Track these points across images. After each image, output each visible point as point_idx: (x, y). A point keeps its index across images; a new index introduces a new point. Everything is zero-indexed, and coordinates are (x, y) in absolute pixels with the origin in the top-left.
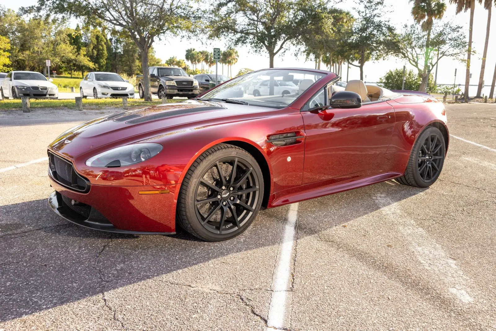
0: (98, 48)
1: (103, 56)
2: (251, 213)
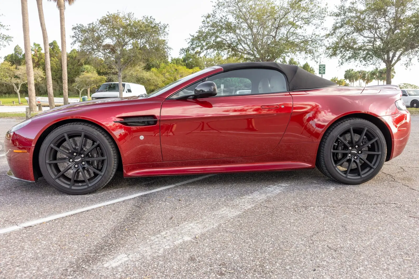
2: (101, 177)
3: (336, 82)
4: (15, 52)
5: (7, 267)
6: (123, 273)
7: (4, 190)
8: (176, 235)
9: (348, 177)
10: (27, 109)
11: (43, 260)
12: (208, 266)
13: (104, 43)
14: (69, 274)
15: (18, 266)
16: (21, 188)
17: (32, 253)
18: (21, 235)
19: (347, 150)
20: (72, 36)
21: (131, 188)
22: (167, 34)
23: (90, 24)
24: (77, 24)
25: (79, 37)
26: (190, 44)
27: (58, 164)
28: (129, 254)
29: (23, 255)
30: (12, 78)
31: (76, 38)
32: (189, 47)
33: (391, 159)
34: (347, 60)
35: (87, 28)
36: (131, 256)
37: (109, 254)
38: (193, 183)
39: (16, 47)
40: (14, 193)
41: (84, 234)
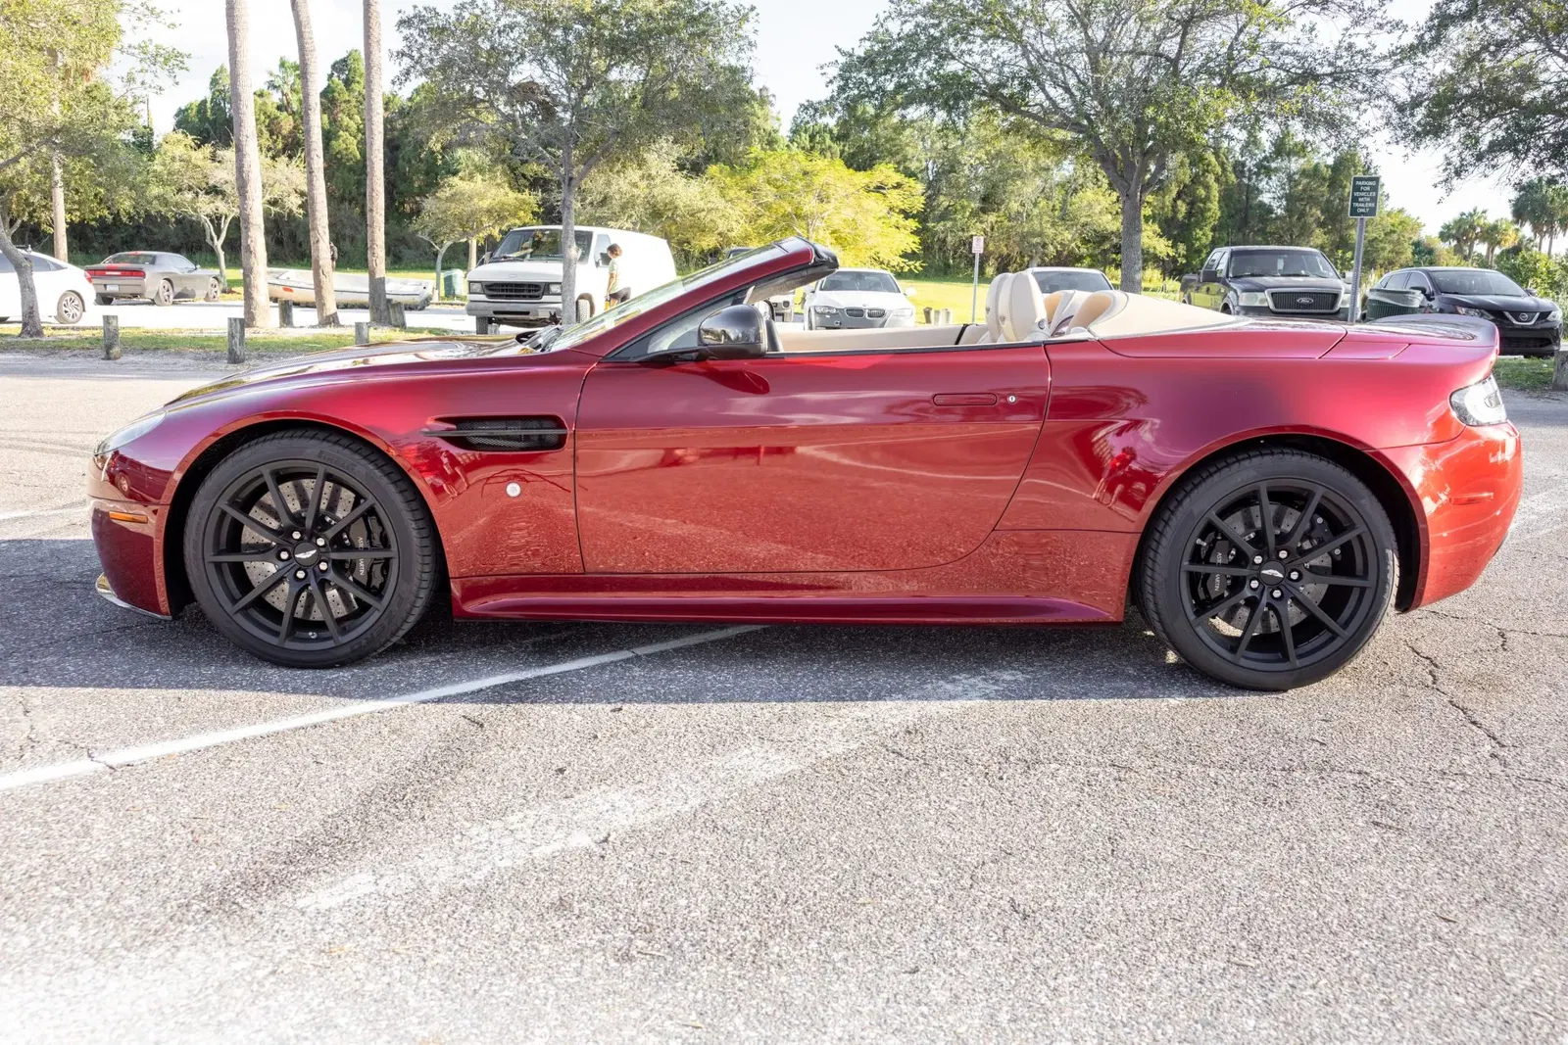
0: (1193, 194)
1: (1205, 219)
2: (377, 615)
3: (1478, 230)
4: (214, 93)
5: (29, 885)
6: (342, 929)
7: (85, 636)
8: (551, 828)
9: (1243, 662)
10: (231, 325)
11: (134, 871)
12: (597, 930)
13: (515, 79)
14: (190, 918)
15: (57, 884)
16: (139, 633)
17: (109, 848)
18: (95, 791)
19: (1245, 567)
20: (398, 53)
21: (484, 654)
22: (750, 43)
23: (463, 7)
24: (415, 7)
25: (422, 56)
26: (834, 86)
27: (246, 564)
28: (382, 876)
29: (81, 853)
30: (197, 194)
31: (412, 57)
32: (832, 97)
33: (1417, 607)
34: (1480, 158)
35: (453, 18)
36: (386, 880)
37: (327, 868)
38: (684, 652)
39: (215, 75)
40: (111, 647)
41: (274, 803)
